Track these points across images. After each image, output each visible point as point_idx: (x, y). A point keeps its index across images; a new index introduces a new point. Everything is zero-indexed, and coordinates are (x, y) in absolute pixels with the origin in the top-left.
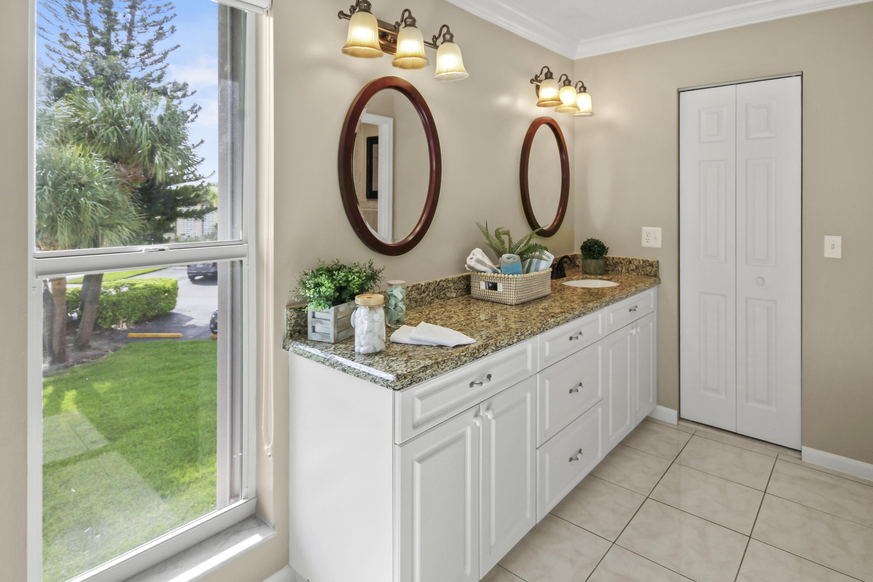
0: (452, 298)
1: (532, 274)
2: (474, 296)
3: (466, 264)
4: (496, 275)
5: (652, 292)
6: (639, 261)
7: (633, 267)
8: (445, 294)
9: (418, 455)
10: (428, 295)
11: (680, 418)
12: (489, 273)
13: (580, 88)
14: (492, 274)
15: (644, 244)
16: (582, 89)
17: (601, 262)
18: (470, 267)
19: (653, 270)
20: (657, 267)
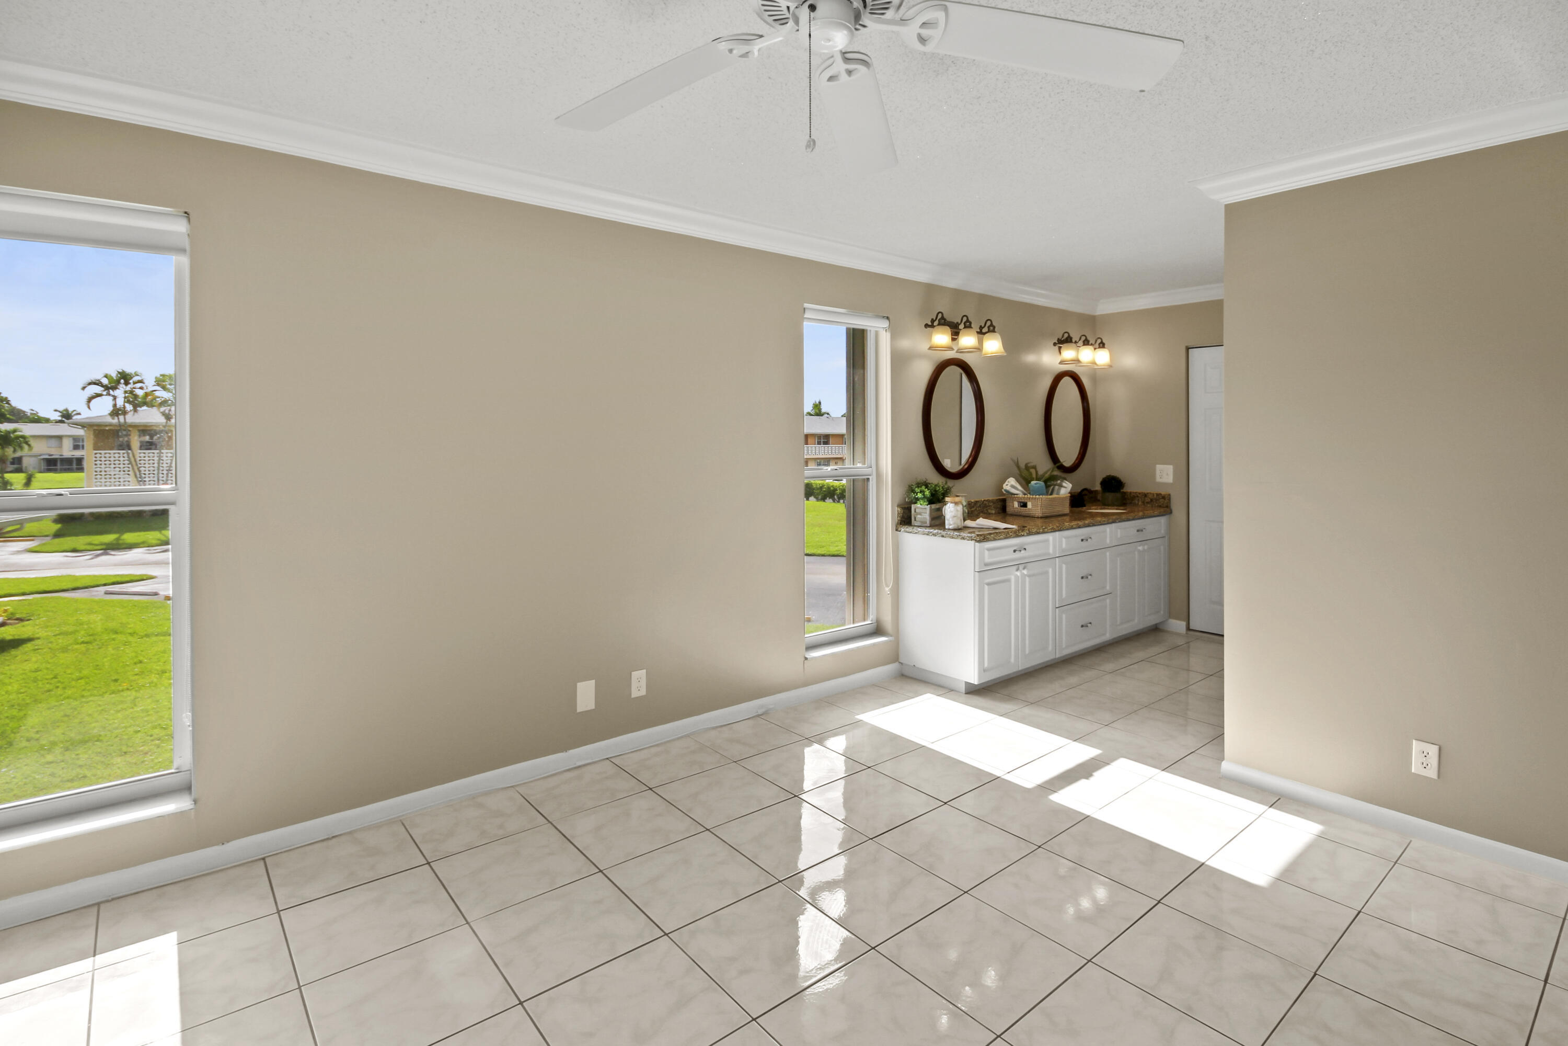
0: (992, 514)
1: (1054, 496)
2: (1009, 513)
3: (1003, 488)
4: (1026, 496)
5: (1163, 520)
6: (1153, 494)
7: (1148, 500)
8: (987, 510)
9: (987, 581)
10: (976, 509)
11: (1188, 629)
12: (1021, 495)
13: (1099, 344)
14: (1023, 496)
15: (1158, 479)
16: (1101, 345)
17: (1118, 495)
18: (1006, 490)
19: (1166, 502)
20: (1169, 499)
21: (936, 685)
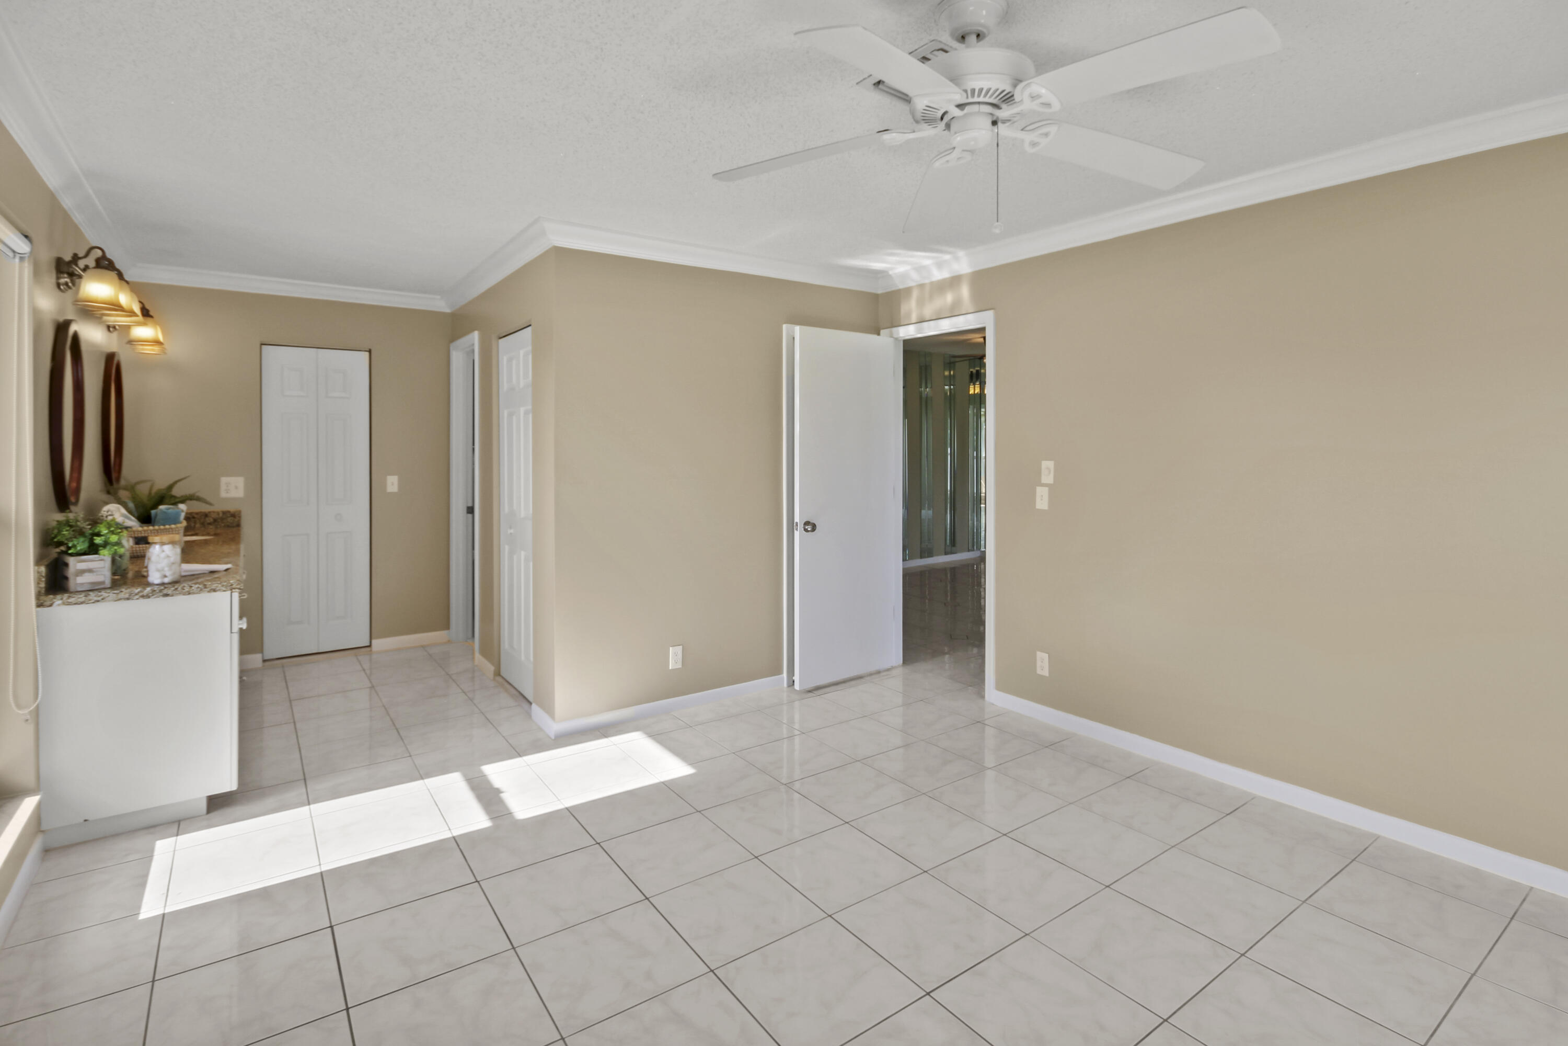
6: (218, 513)
7: (210, 520)
11: (264, 660)
15: (224, 495)
19: (237, 520)
20: (240, 517)
21: (130, 832)
